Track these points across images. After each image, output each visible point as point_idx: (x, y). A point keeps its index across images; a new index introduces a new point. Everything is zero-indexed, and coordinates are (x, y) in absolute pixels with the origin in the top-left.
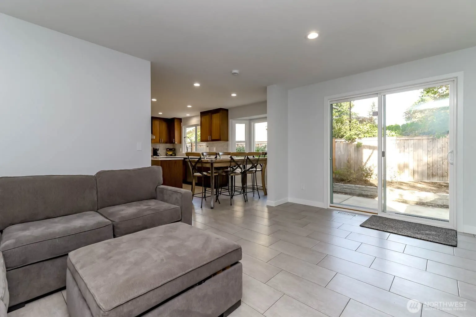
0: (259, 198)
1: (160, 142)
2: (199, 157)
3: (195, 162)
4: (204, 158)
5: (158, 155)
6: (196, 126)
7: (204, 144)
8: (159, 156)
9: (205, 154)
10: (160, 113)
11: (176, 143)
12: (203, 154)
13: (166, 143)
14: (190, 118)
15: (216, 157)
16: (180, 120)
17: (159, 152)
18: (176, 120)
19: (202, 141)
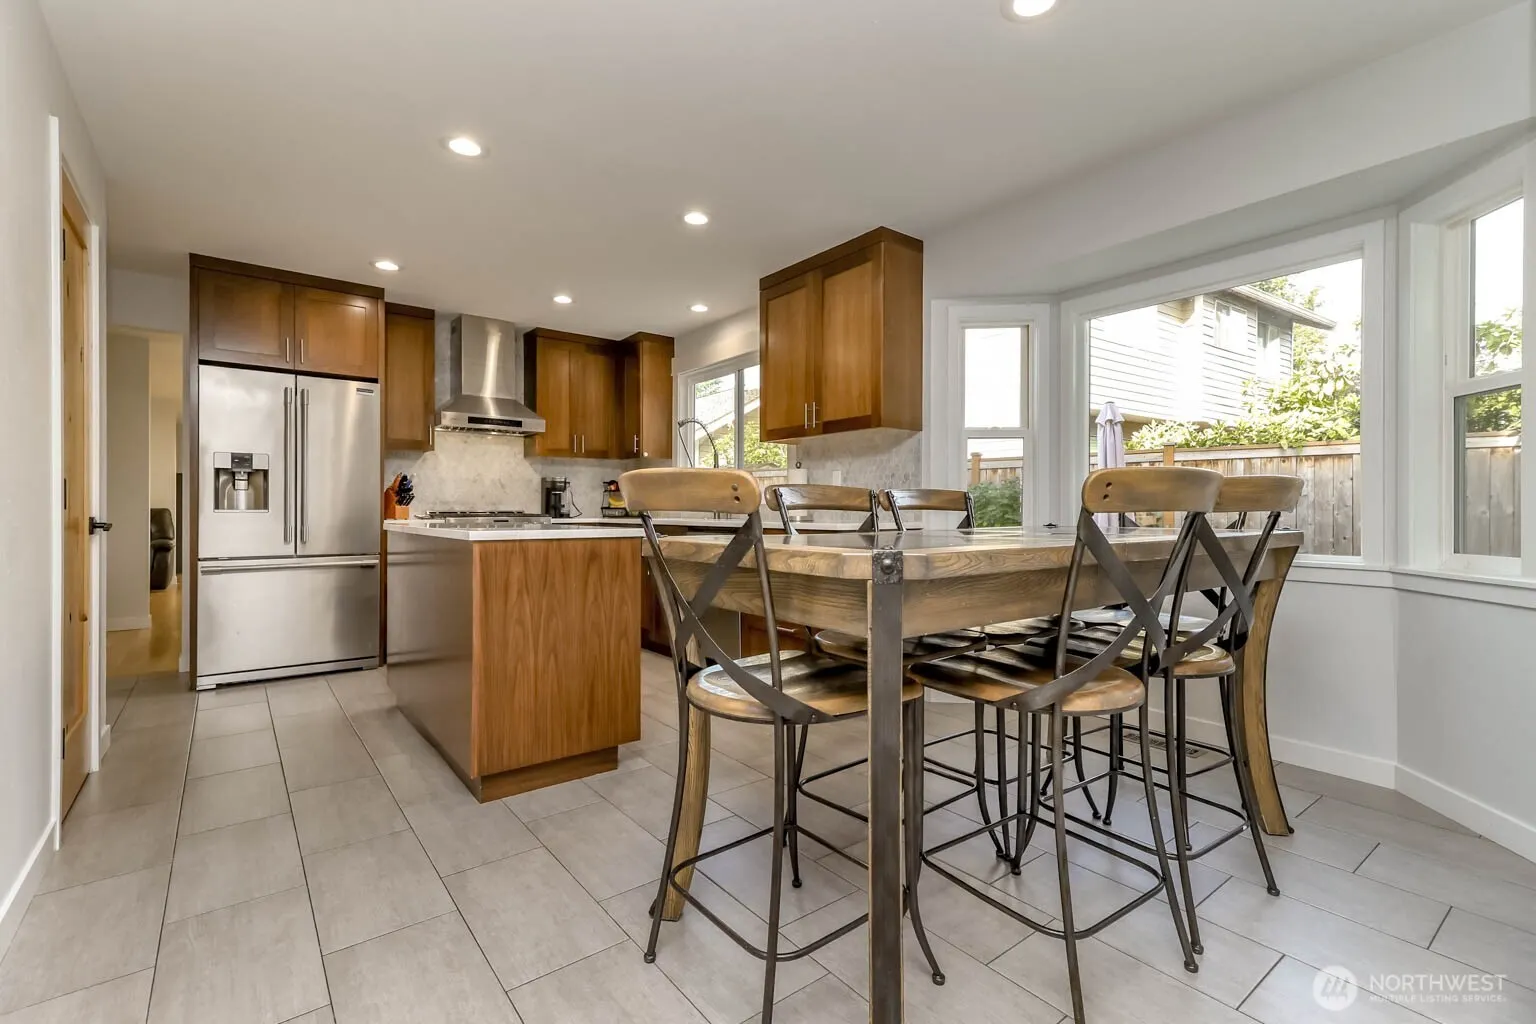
0: (1272, 889)
1: (571, 452)
2: (739, 521)
3: (701, 568)
4: (785, 531)
5: (564, 511)
6: (737, 365)
7: (780, 451)
8: (568, 516)
9: (788, 498)
10: (563, 299)
11: (646, 454)
12: (777, 495)
13: (602, 455)
14: (708, 329)
15: (870, 525)
16: (666, 345)
17: (566, 497)
18: (645, 346)
19: (769, 434)
